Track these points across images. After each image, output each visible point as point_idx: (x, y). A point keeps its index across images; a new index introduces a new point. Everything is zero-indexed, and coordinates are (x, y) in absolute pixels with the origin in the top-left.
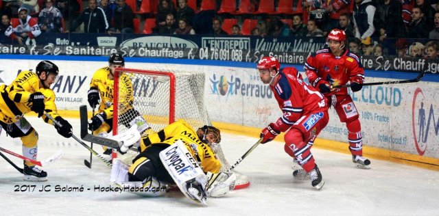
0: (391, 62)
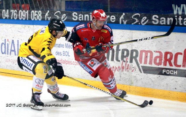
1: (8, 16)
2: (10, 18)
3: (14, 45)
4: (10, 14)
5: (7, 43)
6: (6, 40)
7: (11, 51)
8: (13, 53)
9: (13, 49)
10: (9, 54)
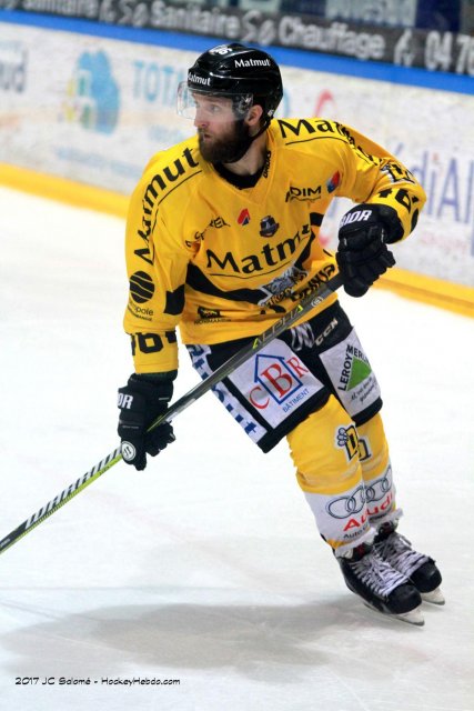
0: (276, 27)
1: (445, 60)
2: (452, 69)
3: (456, 179)
4: (456, 50)
5: (431, 167)
6: (430, 157)
7: (445, 201)
8: (449, 210)
9: (450, 195)
10: (435, 211)
